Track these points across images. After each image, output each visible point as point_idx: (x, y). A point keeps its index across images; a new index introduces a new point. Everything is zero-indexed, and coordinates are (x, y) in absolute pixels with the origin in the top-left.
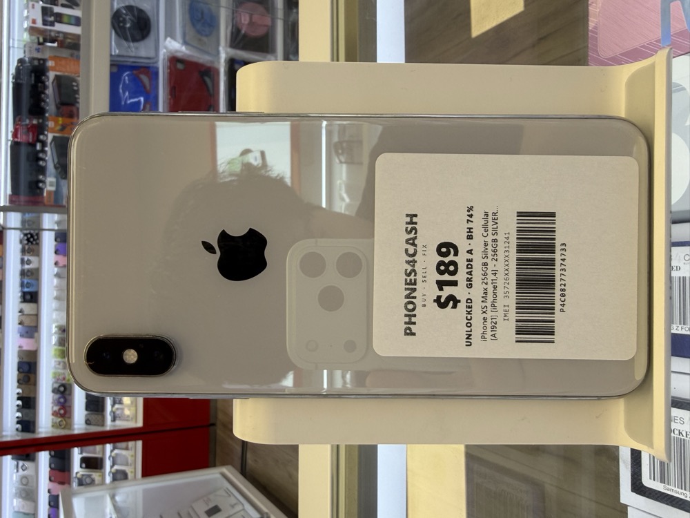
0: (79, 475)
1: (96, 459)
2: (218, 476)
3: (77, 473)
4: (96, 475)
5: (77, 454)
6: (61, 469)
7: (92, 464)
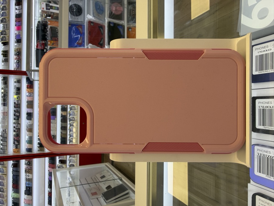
0: (58, 166)
1: (64, 160)
2: (105, 166)
3: (58, 165)
4: (64, 166)
5: (58, 159)
6: (52, 164)
7: (63, 162)
